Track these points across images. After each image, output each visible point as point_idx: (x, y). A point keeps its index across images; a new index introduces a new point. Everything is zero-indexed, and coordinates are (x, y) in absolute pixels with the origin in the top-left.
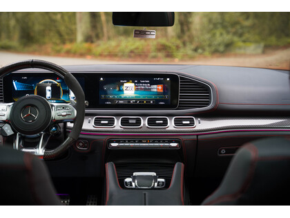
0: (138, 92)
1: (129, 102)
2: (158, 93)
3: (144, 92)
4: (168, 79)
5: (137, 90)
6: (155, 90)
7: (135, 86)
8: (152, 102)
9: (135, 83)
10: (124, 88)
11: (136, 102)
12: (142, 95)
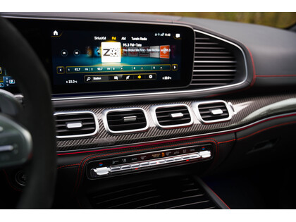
0: (128, 59)
1: (112, 77)
2: (161, 61)
3: (138, 60)
4: (178, 36)
5: (125, 55)
6: (157, 56)
7: (123, 47)
8: (151, 77)
9: (122, 42)
10: (103, 52)
11: (125, 77)
12: (135, 65)
